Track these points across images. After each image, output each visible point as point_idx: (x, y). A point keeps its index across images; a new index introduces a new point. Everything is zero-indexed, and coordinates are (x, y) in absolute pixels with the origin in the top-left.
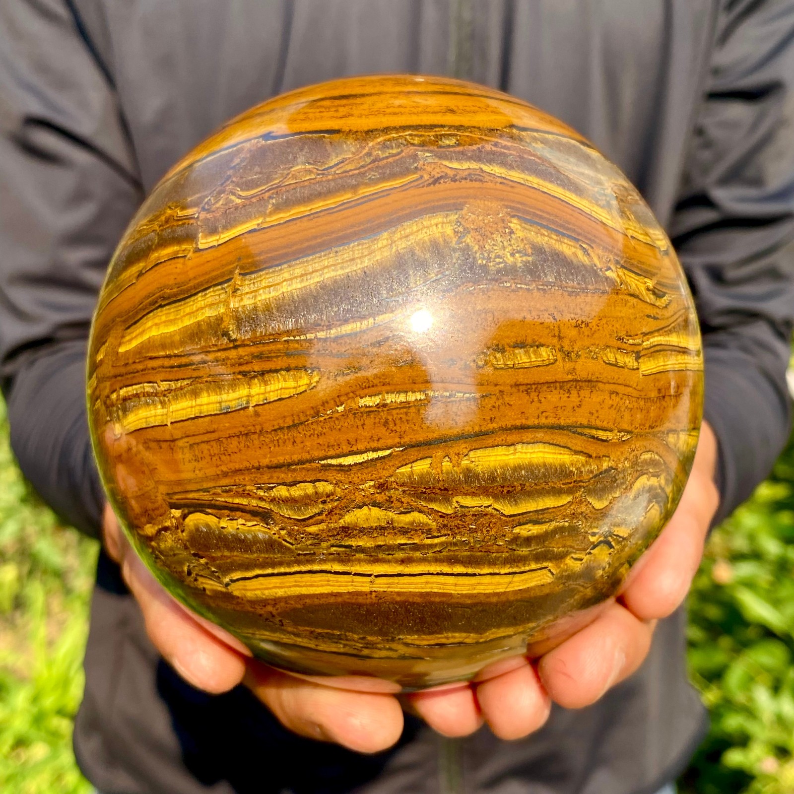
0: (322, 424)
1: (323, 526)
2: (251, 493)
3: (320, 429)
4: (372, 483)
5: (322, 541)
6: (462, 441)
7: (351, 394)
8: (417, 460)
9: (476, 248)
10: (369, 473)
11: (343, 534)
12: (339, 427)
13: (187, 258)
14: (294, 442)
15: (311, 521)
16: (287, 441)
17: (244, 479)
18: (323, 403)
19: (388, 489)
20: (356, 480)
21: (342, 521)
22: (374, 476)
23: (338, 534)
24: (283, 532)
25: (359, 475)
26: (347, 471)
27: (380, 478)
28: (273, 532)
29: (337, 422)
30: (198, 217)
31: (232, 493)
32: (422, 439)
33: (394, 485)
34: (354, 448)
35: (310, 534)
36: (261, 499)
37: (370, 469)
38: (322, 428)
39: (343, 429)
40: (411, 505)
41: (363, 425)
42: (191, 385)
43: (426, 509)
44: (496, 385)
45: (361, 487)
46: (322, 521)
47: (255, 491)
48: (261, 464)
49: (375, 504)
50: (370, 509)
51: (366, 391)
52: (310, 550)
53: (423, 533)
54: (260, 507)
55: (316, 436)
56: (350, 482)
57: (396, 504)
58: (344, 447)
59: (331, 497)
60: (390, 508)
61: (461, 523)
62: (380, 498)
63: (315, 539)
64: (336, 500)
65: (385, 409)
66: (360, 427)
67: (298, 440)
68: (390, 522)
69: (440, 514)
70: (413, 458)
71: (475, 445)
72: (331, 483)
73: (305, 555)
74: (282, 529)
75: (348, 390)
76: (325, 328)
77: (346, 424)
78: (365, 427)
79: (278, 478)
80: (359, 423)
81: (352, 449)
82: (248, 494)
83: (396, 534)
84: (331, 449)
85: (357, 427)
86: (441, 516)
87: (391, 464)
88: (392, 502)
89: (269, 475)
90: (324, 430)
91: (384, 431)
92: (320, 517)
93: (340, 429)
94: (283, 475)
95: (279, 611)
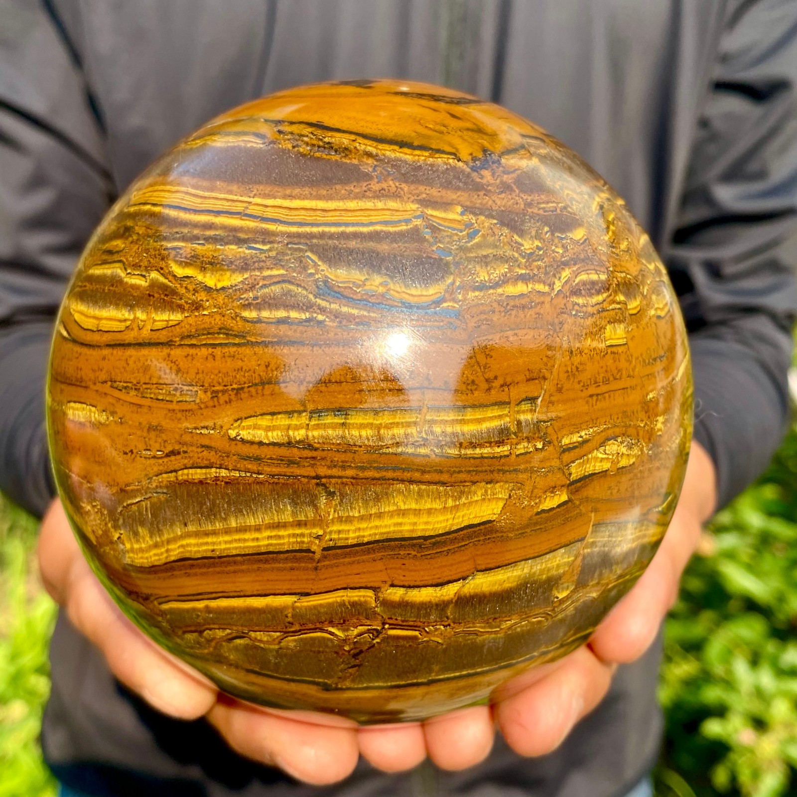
0: (235, 381)
1: (267, 273)
2: (332, 317)
3: (238, 376)
4: (205, 312)
5: (274, 258)
6: (127, 342)
7: (203, 406)
8: (162, 329)
9: (110, 525)
10: (204, 323)
11: (249, 262)
12: (220, 375)
13: (390, 583)
14: (267, 366)
15: (275, 280)
16: (274, 369)
17: (336, 334)
18: (230, 402)
19: (193, 304)
20: (218, 317)
21: (246, 276)
22: (200, 319)
23: (254, 262)
24: (312, 271)
25: (213, 322)
26: (223, 328)
27: (196, 316)
28: (323, 273)
29: (220, 380)
30: (384, 624)
31: (357, 320)
32: (154, 349)
33: (187, 307)
34: (210, 350)
35: (283, 267)
36: (322, 310)
37: (202, 326)
38: (236, 377)
39: (216, 372)
40: (180, 284)
41: (197, 373)
42: (382, 446)
43: (170, 278)
44: (97, 391)
45: (215, 310)
46: (264, 278)
47: (327, 319)
48: (311, 348)
49: (208, 289)
50: (215, 285)
51: (189, 407)
52: (290, 249)
53: (181, 254)
54: (327, 301)
55: (244, 370)
56: (223, 316)
57: (191, 287)
58: (219, 353)
59: (246, 302)
60: (197, 284)
61: (151, 260)
62: (202, 296)
63: (280, 260)
64: (242, 299)
65: (176, 386)
66: (200, 371)
67: (263, 368)
68: (203, 269)
69: (162, 272)
70: (164, 332)
71: (119, 336)
72: (241, 317)
73: (299, 243)
74: (312, 275)
75: (205, 412)
76: (221, 479)
77: (212, 377)
78: (196, 371)
79: (295, 331)
80: (200, 376)
81: (213, 350)
82: (336, 317)
83: (203, 256)
84: (232, 353)
85: (203, 372)
86: (162, 269)
87: (184, 329)
88: (194, 290)
89: (304, 335)
90: (234, 374)
91: (181, 363)
92: (265, 282)
93: (219, 372)
94: (290, 333)
95: (365, 184)
